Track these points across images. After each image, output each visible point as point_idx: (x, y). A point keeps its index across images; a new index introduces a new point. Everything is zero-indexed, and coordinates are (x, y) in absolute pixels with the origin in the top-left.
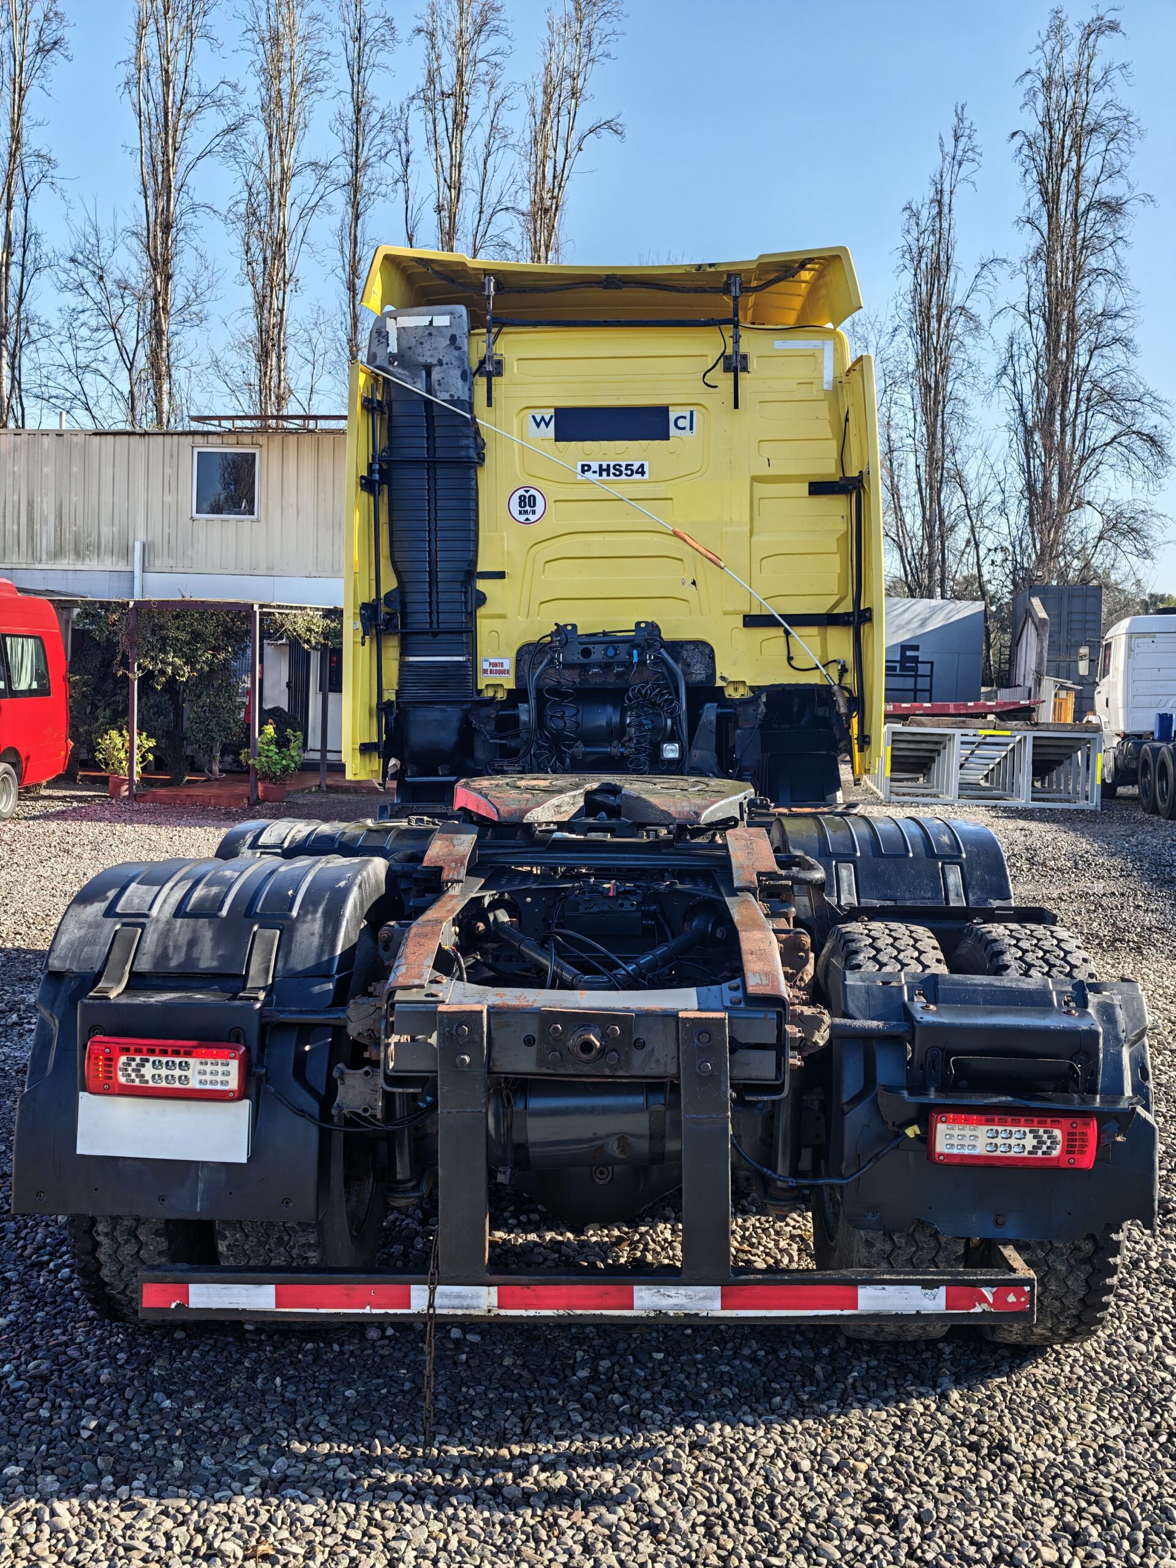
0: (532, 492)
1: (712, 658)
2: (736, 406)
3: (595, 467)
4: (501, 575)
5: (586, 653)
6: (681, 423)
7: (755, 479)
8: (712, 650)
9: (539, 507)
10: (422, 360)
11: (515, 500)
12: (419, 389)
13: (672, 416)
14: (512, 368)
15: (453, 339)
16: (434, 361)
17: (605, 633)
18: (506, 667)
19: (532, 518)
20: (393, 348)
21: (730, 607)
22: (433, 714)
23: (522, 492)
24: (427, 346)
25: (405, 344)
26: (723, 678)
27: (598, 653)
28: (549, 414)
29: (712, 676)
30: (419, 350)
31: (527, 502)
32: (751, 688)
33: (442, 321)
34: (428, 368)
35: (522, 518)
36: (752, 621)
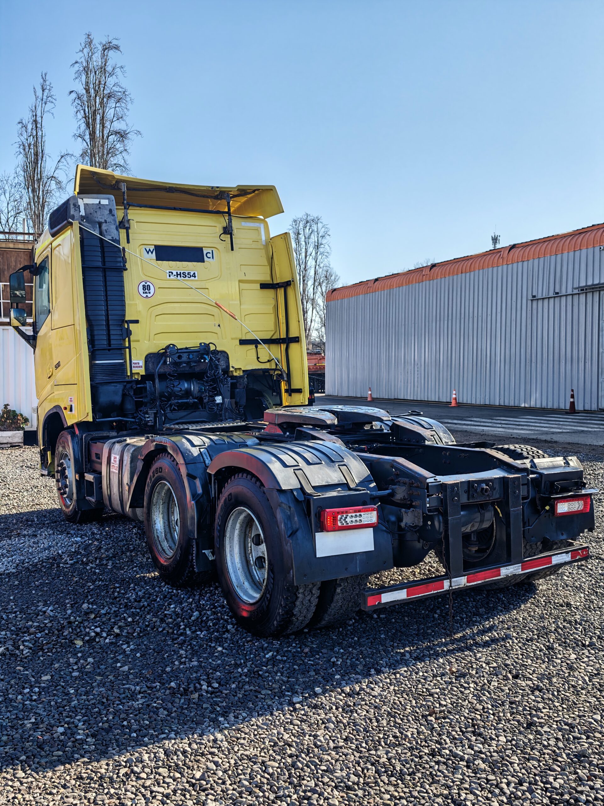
0: (148, 283)
1: (228, 358)
2: (232, 249)
3: (175, 273)
4: (137, 322)
5: (180, 357)
6: (209, 255)
7: (240, 281)
8: (228, 355)
9: (152, 290)
10: (97, 220)
11: (141, 287)
12: (97, 233)
13: (205, 252)
14: (134, 227)
15: (111, 211)
16: (103, 221)
17: (186, 348)
18: (141, 364)
19: (149, 295)
20: (83, 213)
21: (234, 336)
22: (111, 388)
23: (143, 283)
24: (99, 213)
25: (88, 212)
26: (233, 367)
27: (185, 358)
28: (152, 248)
29: (228, 366)
30: (95, 215)
31: (146, 288)
32: (244, 371)
33: (105, 202)
34: (100, 224)
35: (145, 295)
36: (243, 342)
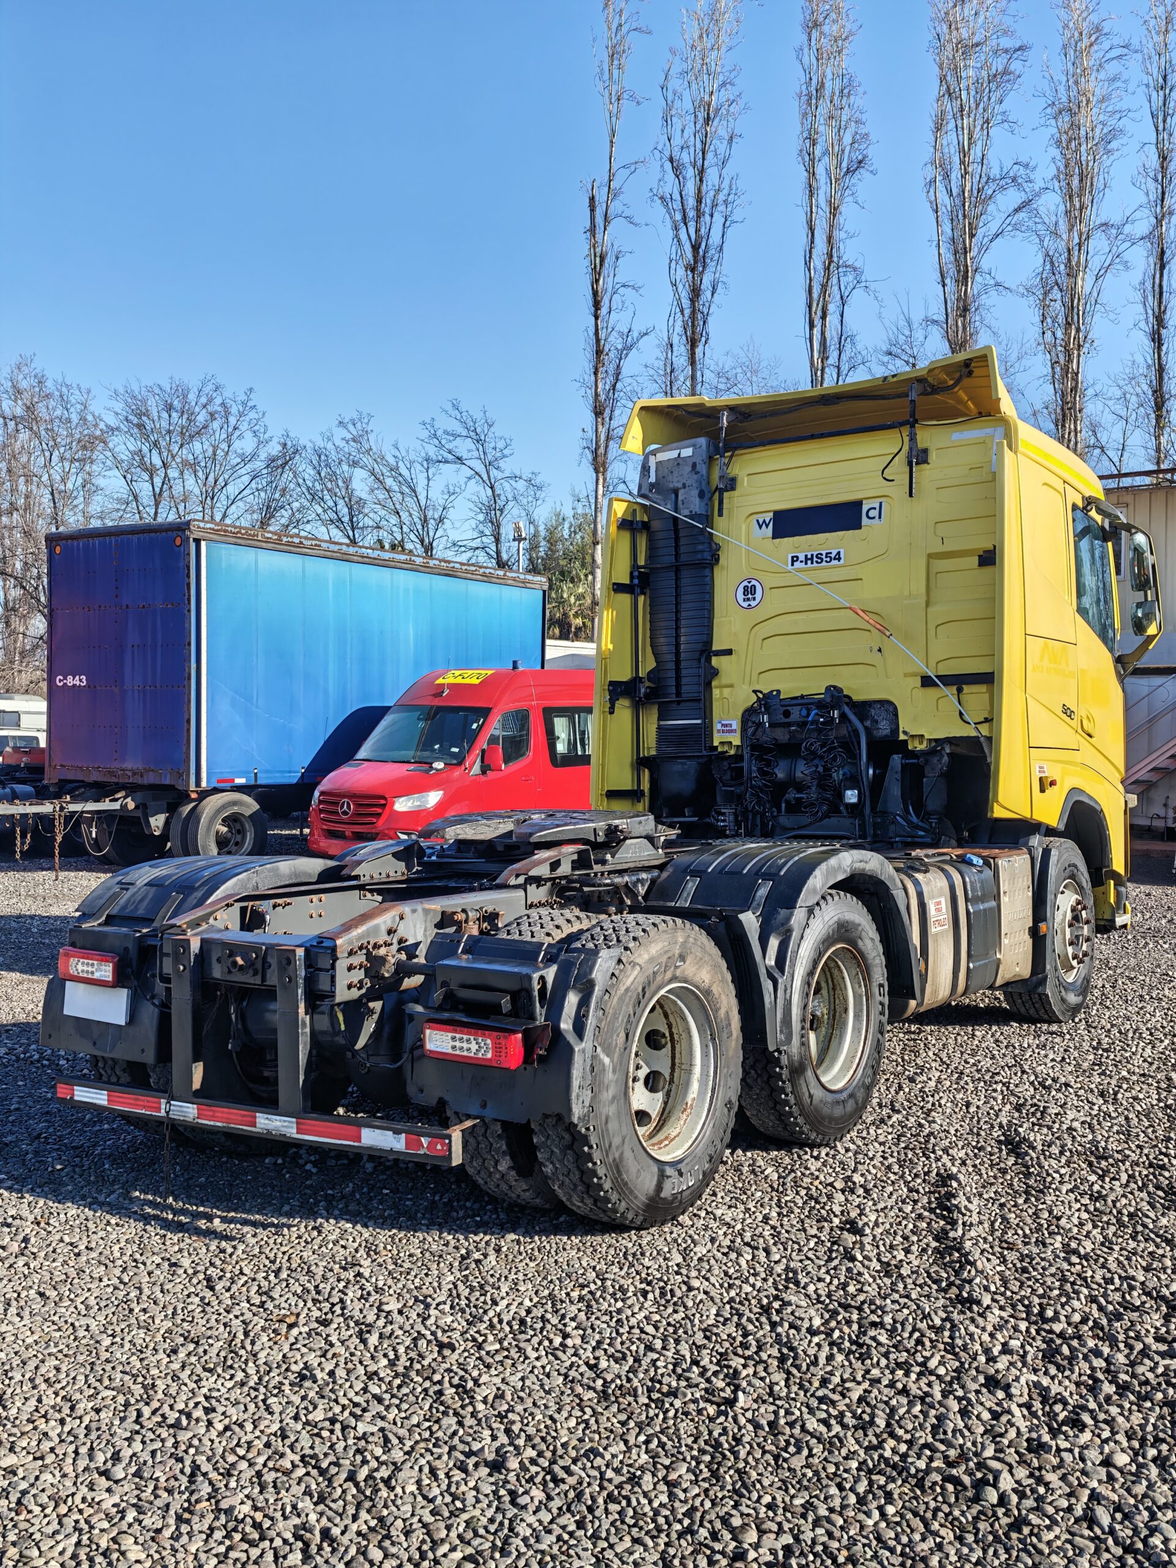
0: (754, 582)
1: (896, 715)
2: (911, 495)
3: (802, 557)
4: (729, 652)
5: (787, 714)
6: (872, 513)
7: (930, 556)
8: (896, 708)
9: (758, 595)
10: (671, 486)
11: (741, 590)
12: (667, 509)
13: (865, 508)
14: (744, 482)
15: (694, 465)
16: (680, 485)
17: (802, 697)
18: (734, 727)
19: (753, 603)
20: (652, 479)
21: (910, 670)
22: (677, 767)
23: (745, 583)
24: (675, 474)
25: (661, 475)
26: (905, 733)
27: (796, 714)
28: (769, 517)
29: (895, 730)
30: (670, 478)
31: (750, 591)
32: (930, 740)
33: (687, 452)
34: (676, 492)
35: (745, 604)
36: (927, 682)
